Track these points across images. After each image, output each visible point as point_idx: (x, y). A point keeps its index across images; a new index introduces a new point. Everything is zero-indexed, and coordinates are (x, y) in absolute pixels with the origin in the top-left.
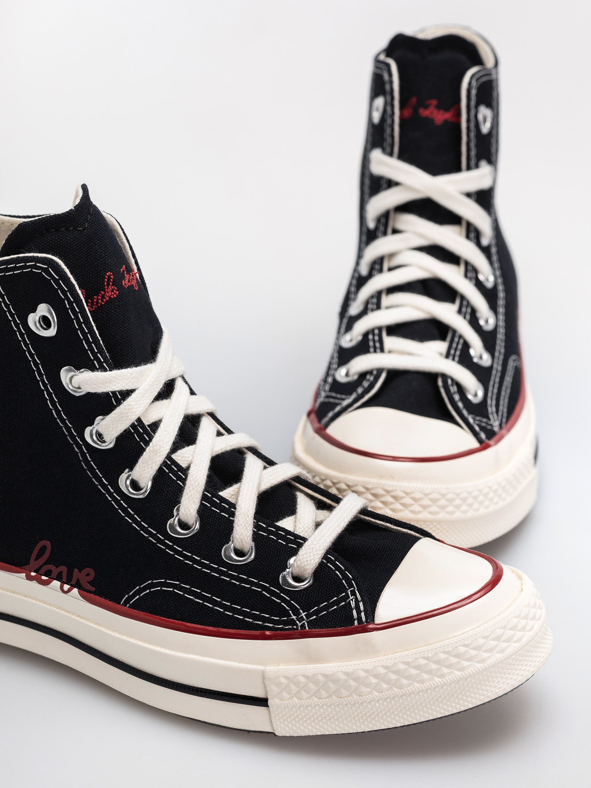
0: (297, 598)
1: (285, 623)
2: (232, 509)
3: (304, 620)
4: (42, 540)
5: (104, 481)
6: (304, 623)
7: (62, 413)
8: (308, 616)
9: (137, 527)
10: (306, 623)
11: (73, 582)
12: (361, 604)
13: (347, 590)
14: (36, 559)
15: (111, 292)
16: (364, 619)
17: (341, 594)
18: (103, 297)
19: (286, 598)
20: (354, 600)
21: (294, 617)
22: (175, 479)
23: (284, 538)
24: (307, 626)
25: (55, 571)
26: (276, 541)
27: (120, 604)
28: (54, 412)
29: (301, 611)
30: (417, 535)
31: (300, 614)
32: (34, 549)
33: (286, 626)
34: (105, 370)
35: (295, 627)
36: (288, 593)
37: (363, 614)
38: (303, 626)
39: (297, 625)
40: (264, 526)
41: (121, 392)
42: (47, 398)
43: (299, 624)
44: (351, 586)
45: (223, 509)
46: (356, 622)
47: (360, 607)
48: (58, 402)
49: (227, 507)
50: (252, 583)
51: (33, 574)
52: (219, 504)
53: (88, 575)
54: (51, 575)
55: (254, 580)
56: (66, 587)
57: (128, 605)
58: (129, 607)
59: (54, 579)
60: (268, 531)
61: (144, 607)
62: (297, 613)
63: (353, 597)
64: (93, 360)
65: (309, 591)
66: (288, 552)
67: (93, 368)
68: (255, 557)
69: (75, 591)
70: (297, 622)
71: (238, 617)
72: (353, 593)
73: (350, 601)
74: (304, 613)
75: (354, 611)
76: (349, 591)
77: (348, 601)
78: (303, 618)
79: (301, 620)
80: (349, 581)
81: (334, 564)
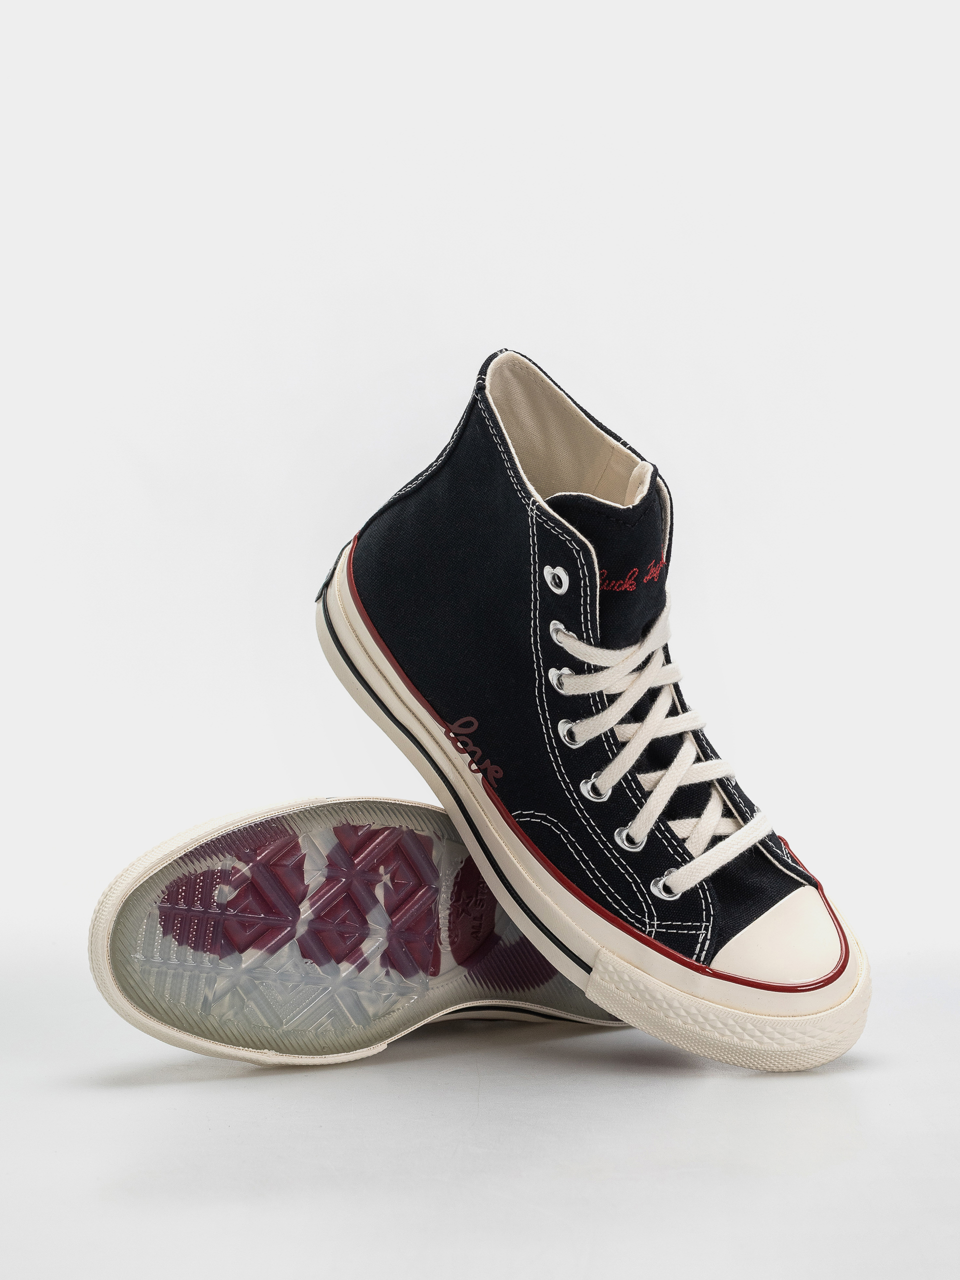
0: (658, 906)
1: (638, 921)
2: (643, 800)
3: (654, 928)
4: (472, 716)
5: (547, 714)
6: (653, 931)
7: (539, 644)
8: (659, 926)
9: (555, 767)
10: (654, 932)
11: (482, 767)
12: (708, 942)
13: (703, 922)
14: (460, 726)
15: (629, 585)
16: (702, 959)
17: (696, 922)
18: (620, 585)
19: (648, 901)
20: (704, 935)
21: (647, 921)
22: (608, 749)
23: (674, 848)
24: (653, 935)
25: (471, 747)
26: (666, 847)
27: (511, 814)
28: (532, 638)
29: (655, 918)
30: (802, 881)
31: (653, 920)
32: (463, 718)
33: (637, 923)
34: (591, 644)
35: (644, 929)
36: (652, 898)
37: (704, 952)
38: (650, 932)
39: (646, 928)
40: (663, 829)
41: (595, 666)
42: (532, 626)
43: (648, 930)
44: (708, 921)
45: (635, 796)
46: (695, 956)
47: (705, 945)
48: (539, 635)
49: (640, 796)
50: (627, 872)
51: (452, 735)
52: (634, 790)
53: (497, 772)
54: (466, 746)
55: (630, 869)
56: (474, 767)
57: (517, 820)
58: (517, 822)
59: (467, 753)
60: (663, 835)
61: (530, 831)
62: (651, 918)
63: (704, 932)
64: (583, 632)
65: (672, 905)
66: (671, 863)
67: (580, 638)
68: (641, 851)
69: (480, 775)
70: (648, 926)
71: (602, 891)
72: (706, 929)
73: (700, 934)
74: (657, 921)
75: (699, 945)
76: (704, 924)
77: (698, 932)
78: (654, 926)
79: (652, 926)
80: (708, 915)
81: (705, 894)
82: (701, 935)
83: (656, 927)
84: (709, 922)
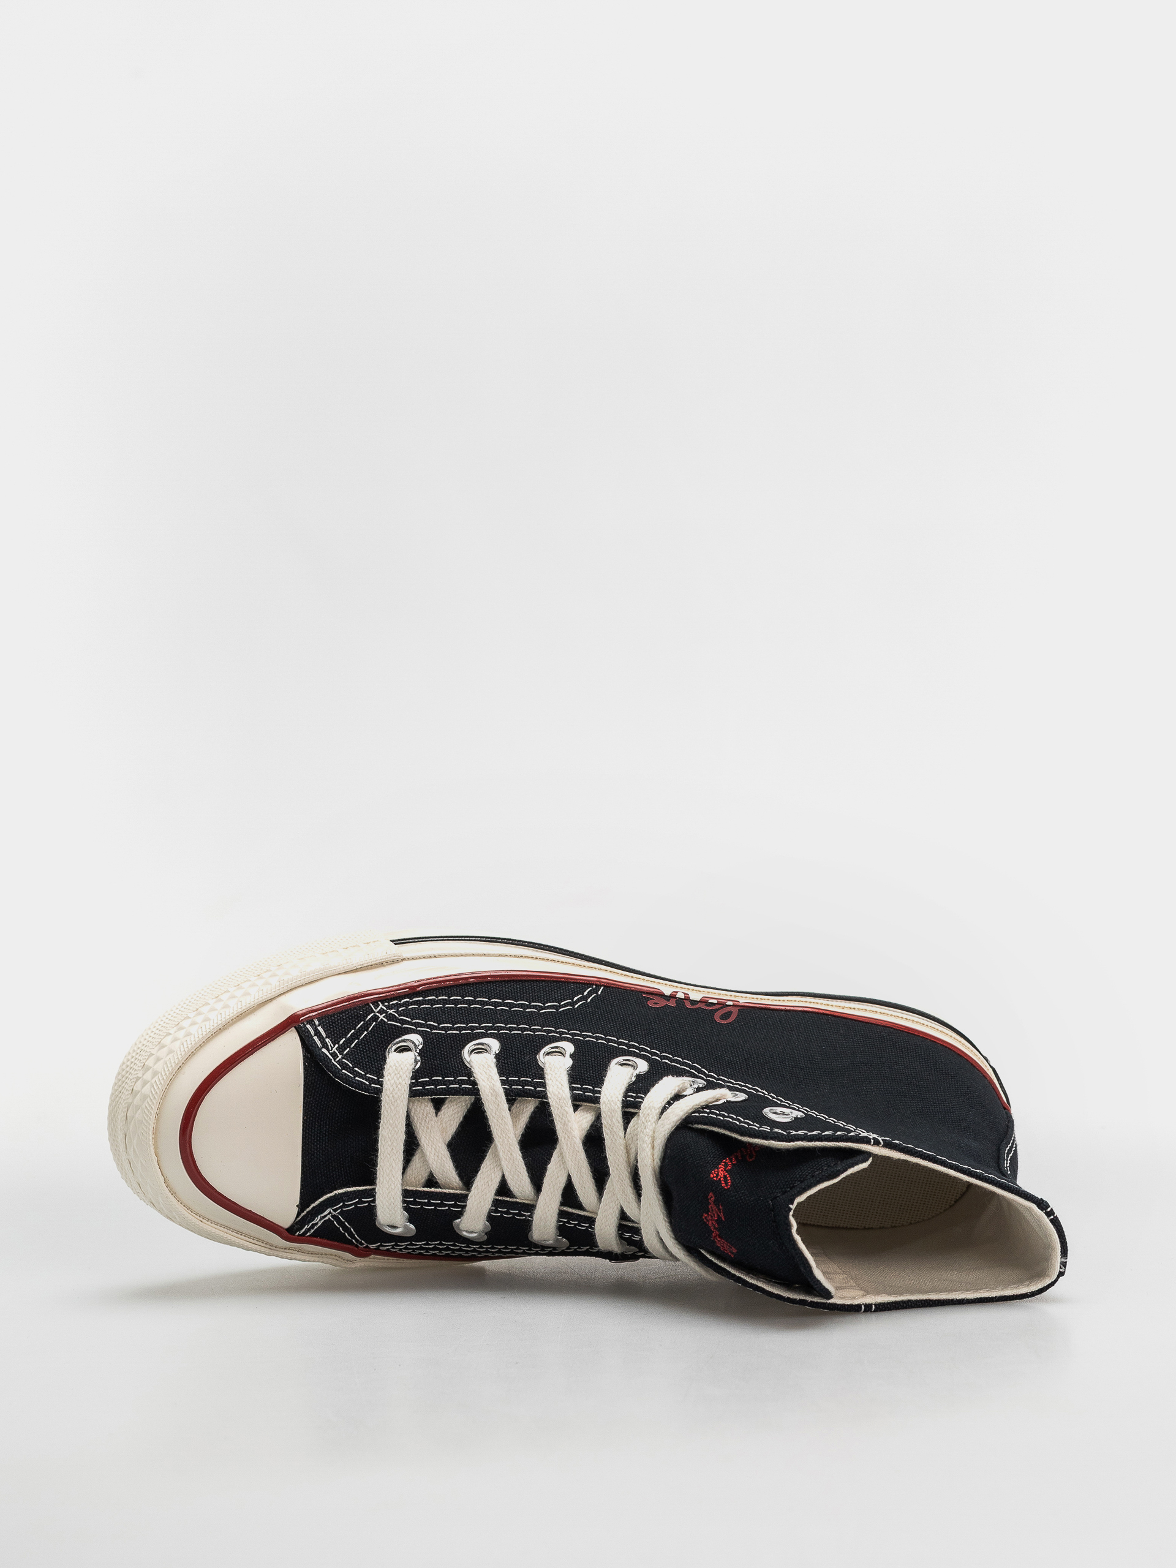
0: (396, 1030)
1: (398, 1006)
2: (507, 1087)
6: (376, 1009)
8: (375, 1018)
12: (320, 1046)
13: (343, 1058)
16: (309, 1028)
17: (347, 1051)
19: (410, 1025)
20: (330, 1048)
21: (390, 1012)
22: (584, 1086)
23: (438, 1084)
24: (372, 1006)
26: (444, 1076)
29: (386, 1020)
31: (386, 1017)
33: (397, 1003)
36: (408, 1031)
37: (312, 1033)
38: (376, 1004)
39: (384, 1005)
40: (464, 1086)
43: (381, 1005)
44: (340, 1062)
45: (519, 1083)
46: (317, 1023)
47: (319, 1040)
49: (514, 1087)
50: (453, 1028)
52: (524, 1085)
55: (453, 1032)
60: (458, 1082)
62: (390, 1017)
63: (333, 1051)
65: (385, 1044)
68: (460, 1053)
70: (385, 1009)
72: (334, 1055)
73: (335, 1046)
74: (382, 1019)
75: (324, 1035)
76: (340, 1057)
77: (337, 1046)
78: (379, 1013)
79: (380, 1012)
80: (345, 1066)
81: (368, 1079)
82: (333, 1046)
83: (377, 1014)
84: (338, 1062)
